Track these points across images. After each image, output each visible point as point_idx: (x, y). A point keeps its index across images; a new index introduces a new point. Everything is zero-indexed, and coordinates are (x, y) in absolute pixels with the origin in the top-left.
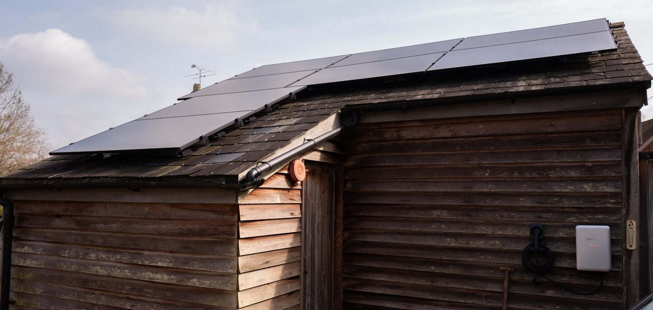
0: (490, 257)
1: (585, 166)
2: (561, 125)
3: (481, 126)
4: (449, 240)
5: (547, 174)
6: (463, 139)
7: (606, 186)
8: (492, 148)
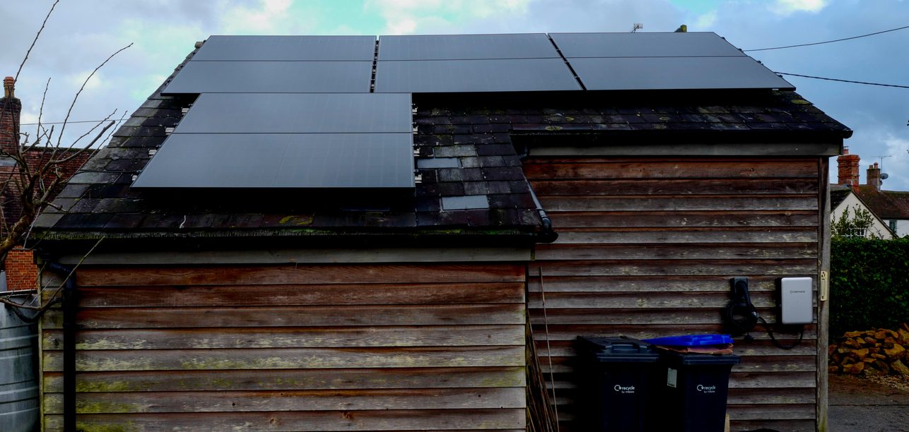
0: (687, 318)
1: (784, 215)
2: (763, 170)
3: (676, 167)
4: (640, 300)
5: (748, 223)
6: (656, 181)
7: (804, 236)
8: (690, 193)
